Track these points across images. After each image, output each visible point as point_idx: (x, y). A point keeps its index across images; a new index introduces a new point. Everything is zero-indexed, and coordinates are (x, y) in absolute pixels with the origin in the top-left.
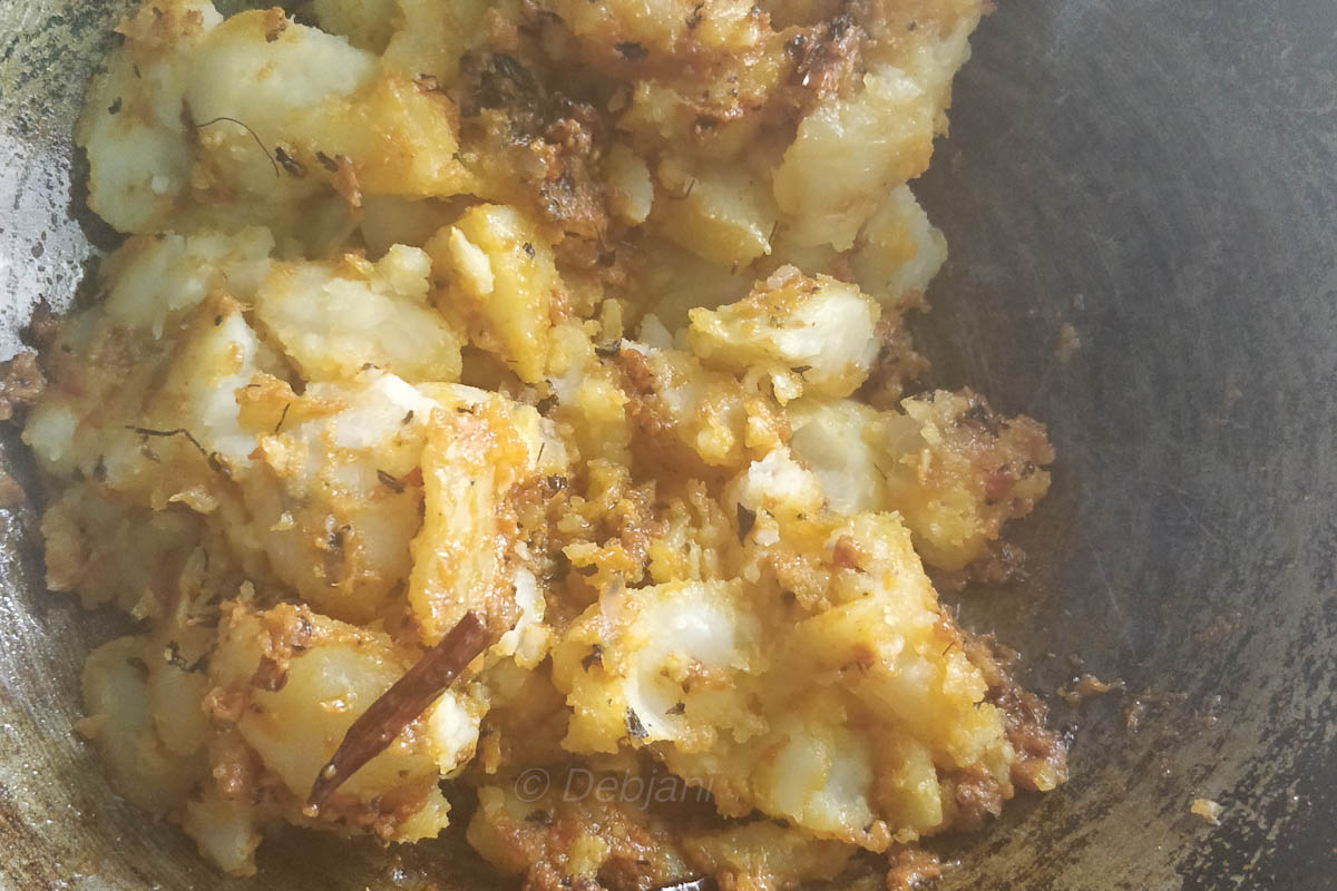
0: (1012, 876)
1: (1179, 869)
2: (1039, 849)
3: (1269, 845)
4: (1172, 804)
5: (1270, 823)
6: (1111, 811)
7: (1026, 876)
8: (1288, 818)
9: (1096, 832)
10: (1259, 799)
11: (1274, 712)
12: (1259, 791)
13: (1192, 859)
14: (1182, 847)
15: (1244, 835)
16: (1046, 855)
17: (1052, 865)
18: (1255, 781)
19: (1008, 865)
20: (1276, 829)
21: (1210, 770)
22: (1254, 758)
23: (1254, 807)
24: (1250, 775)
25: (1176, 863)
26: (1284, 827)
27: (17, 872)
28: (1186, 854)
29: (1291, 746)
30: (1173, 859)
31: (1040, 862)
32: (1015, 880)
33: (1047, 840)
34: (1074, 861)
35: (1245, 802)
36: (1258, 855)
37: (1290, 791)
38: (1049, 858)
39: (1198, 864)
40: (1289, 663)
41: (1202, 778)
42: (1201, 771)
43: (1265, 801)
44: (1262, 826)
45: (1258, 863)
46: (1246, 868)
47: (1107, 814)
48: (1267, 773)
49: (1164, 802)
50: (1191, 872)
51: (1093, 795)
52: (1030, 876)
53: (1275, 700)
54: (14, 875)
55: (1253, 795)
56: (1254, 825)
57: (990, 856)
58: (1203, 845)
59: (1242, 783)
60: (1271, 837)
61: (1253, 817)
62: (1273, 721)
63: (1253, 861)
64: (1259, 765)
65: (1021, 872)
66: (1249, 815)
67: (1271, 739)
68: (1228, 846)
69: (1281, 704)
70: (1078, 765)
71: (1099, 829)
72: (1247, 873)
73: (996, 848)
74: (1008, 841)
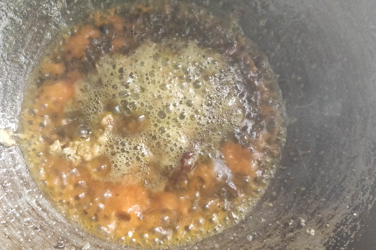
0: (274, 245)
1: (324, 245)
2: (282, 237)
3: (352, 239)
4: (322, 226)
5: (352, 233)
7: (278, 245)
8: (357, 232)
9: (299, 233)
10: (348, 225)
11: (353, 200)
12: (348, 223)
13: (328, 242)
14: (325, 238)
15: (344, 236)
16: (284, 239)
17: (286, 242)
18: (347, 220)
19: (272, 241)
20: (353, 234)
21: (333, 216)
22: (346, 213)
23: (347, 228)
24: (345, 218)
25: (323, 243)
26: (356, 234)
28: (326, 240)
29: (358, 210)
30: (322, 242)
31: (282, 241)
32: (275, 246)
34: (293, 241)
35: (344, 226)
36: (348, 242)
37: (358, 224)
38: (285, 240)
39: (330, 244)
40: (357, 186)
41: (330, 219)
42: (330, 216)
43: (350, 226)
44: (349, 233)
46: (345, 245)
48: (350, 218)
49: (320, 225)
50: (328, 246)
52: (279, 245)
53: (353, 196)
55: (346, 224)
56: (347, 233)
57: (267, 239)
58: (331, 238)
59: (342, 221)
60: (352, 237)
61: (346, 231)
62: (352, 203)
63: (347, 244)
64: (348, 216)
65: (277, 244)
66: (345, 230)
67: (352, 208)
68: (339, 239)
69: (355, 198)
70: (293, 213)
71: (300, 232)
72: (345, 247)
73: (269, 236)
74: (272, 234)
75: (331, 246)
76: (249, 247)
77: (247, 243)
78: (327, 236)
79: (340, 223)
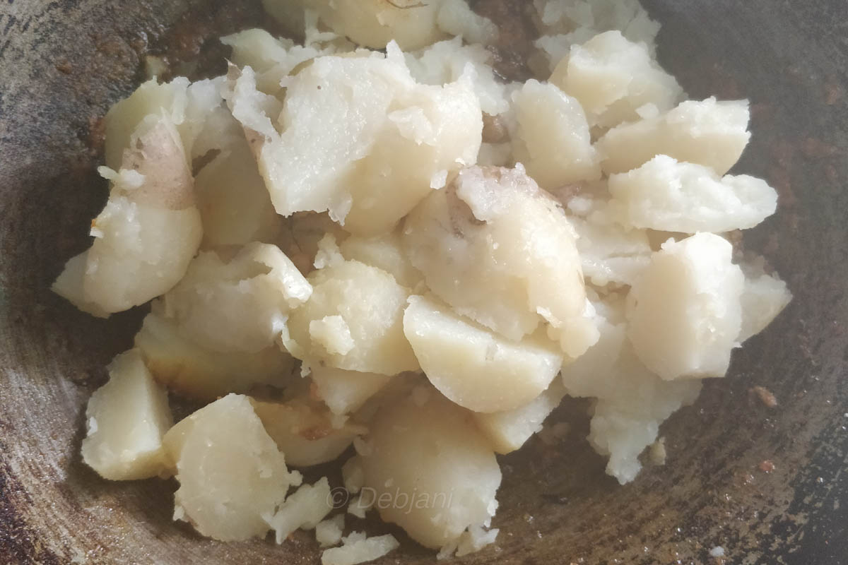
0: (687, 498)
1: (792, 484)
2: (702, 480)
4: (782, 446)
6: (745, 454)
7: (696, 496)
9: (737, 467)
10: (835, 439)
13: (799, 476)
14: (791, 471)
15: (830, 461)
16: (708, 483)
18: (832, 429)
19: (684, 491)
21: (803, 425)
22: (829, 416)
23: (834, 444)
24: (829, 426)
25: (789, 480)
27: (83, 538)
28: (794, 475)
30: (786, 479)
31: (705, 487)
33: (706, 474)
34: (725, 485)
35: (827, 441)
36: (839, 472)
39: (803, 481)
41: (798, 431)
42: (798, 426)
44: (840, 455)
45: (841, 476)
46: (833, 480)
47: (742, 456)
49: (777, 446)
50: (799, 486)
51: (731, 446)
53: (839, 381)
54: (82, 540)
55: (832, 438)
56: (835, 455)
57: (672, 486)
58: (804, 469)
59: (824, 431)
61: (834, 450)
62: (840, 393)
63: (837, 476)
65: (694, 494)
66: (831, 449)
68: (820, 468)
71: (738, 465)
72: (834, 483)
73: (676, 481)
74: (683, 477)
75: (804, 485)
76: (638, 506)
77: (633, 500)
78: (794, 465)
79: (818, 436)
